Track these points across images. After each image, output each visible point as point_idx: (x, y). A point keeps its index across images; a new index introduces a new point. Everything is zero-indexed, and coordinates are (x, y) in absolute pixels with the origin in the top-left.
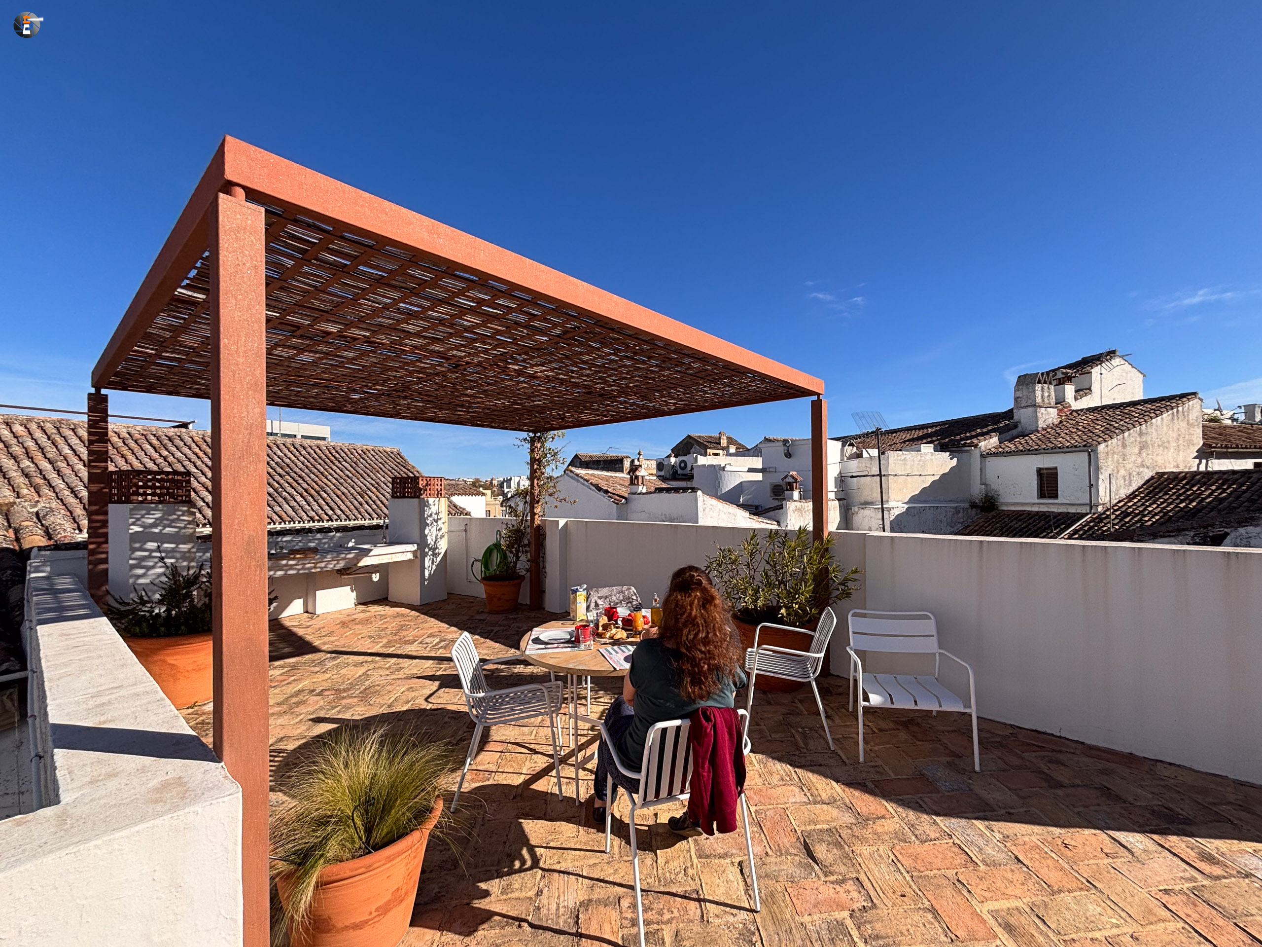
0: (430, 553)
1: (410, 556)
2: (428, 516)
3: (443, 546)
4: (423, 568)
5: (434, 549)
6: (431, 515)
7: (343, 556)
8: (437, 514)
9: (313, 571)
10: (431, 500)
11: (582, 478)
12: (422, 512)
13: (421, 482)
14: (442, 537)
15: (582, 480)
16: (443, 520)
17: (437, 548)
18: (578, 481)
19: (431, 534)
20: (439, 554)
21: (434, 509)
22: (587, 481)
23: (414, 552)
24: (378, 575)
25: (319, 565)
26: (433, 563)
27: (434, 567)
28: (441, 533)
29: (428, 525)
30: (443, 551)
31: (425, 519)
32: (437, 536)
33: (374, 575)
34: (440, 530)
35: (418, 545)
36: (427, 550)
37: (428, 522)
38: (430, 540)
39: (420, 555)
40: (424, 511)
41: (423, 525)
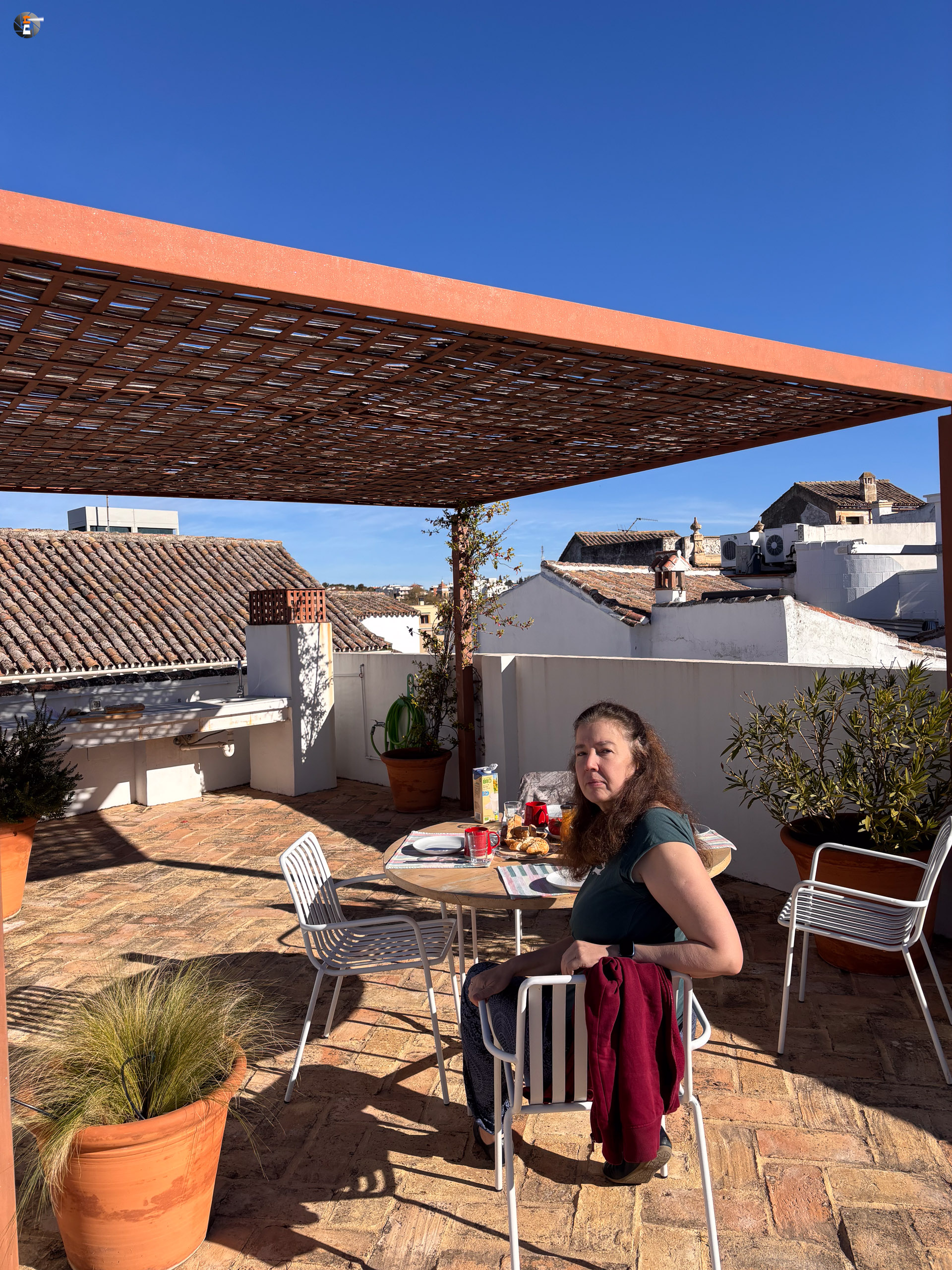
0: (308, 712)
1: (277, 717)
2: (303, 653)
3: (327, 700)
4: (298, 736)
5: (314, 705)
6: (307, 650)
7: (179, 716)
8: (317, 648)
9: (138, 739)
10: (307, 627)
11: (568, 579)
12: (293, 646)
13: (290, 598)
14: (326, 685)
15: (568, 584)
16: (326, 659)
17: (318, 704)
18: (561, 585)
19: (308, 681)
20: (322, 713)
21: (311, 641)
22: (577, 584)
23: (284, 711)
24: (233, 746)
25: (146, 731)
26: (312, 729)
27: (315, 735)
28: (323, 680)
29: (303, 666)
30: (327, 709)
31: (299, 657)
32: (317, 684)
33: (226, 747)
34: (322, 674)
35: (289, 699)
36: (303, 707)
37: (304, 662)
38: (308, 692)
39: (293, 715)
40: (297, 645)
41: (296, 667)
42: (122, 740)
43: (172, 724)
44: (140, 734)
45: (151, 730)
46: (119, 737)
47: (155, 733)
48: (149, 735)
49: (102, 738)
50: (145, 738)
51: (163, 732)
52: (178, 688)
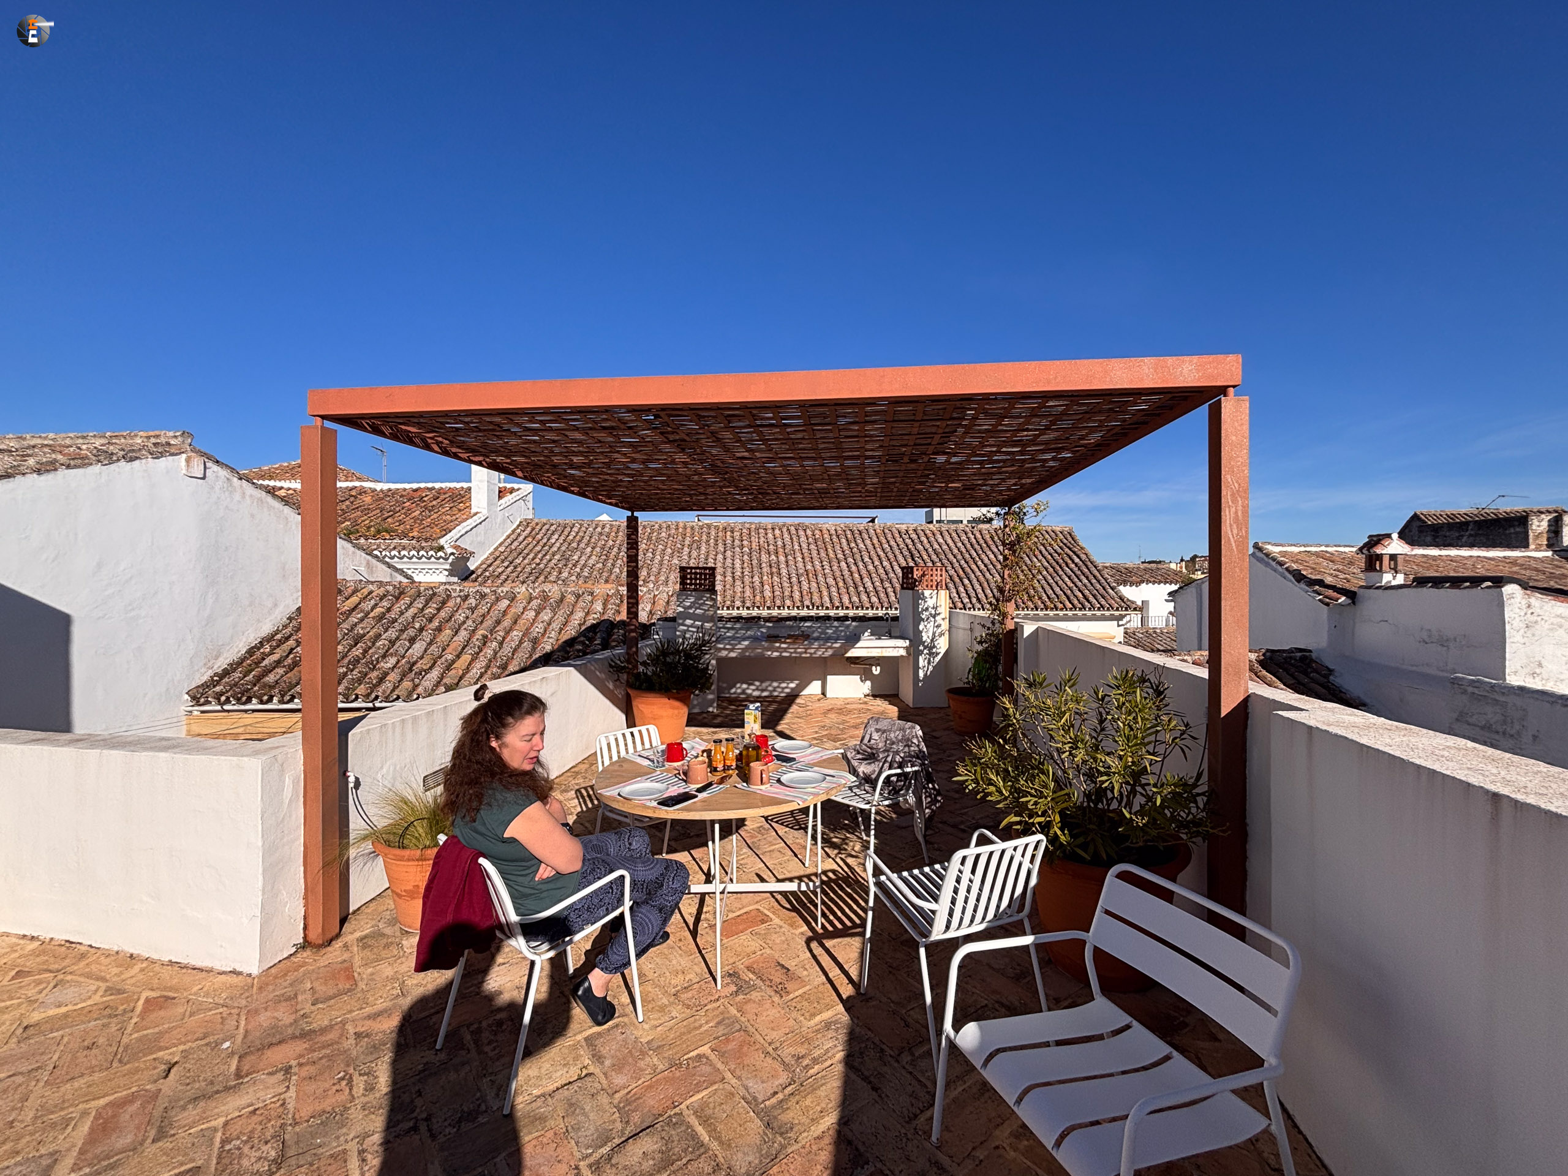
0: (926, 651)
1: (903, 652)
2: (923, 610)
3: (942, 645)
4: (916, 668)
5: (931, 647)
6: (927, 609)
7: (829, 644)
8: (935, 608)
10: (927, 593)
11: (1274, 559)
12: (916, 605)
13: (915, 573)
14: (942, 634)
15: (1274, 563)
16: (942, 616)
17: (934, 647)
18: (1267, 565)
19: (927, 631)
20: (938, 654)
21: (930, 603)
22: (1281, 564)
23: (907, 648)
24: (878, 668)
26: (929, 663)
27: (931, 668)
28: (939, 630)
29: (923, 620)
30: (942, 651)
31: (920, 613)
32: (934, 634)
33: (874, 668)
34: (939, 626)
35: (911, 641)
36: (921, 648)
37: (923, 617)
38: (925, 637)
39: (914, 651)
40: (919, 604)
41: (918, 620)
42: (794, 655)
43: (826, 649)
44: (806, 653)
45: (812, 651)
46: (791, 653)
47: (815, 653)
48: (811, 654)
49: (781, 652)
50: (808, 655)
51: (820, 653)
52: (856, 627)
